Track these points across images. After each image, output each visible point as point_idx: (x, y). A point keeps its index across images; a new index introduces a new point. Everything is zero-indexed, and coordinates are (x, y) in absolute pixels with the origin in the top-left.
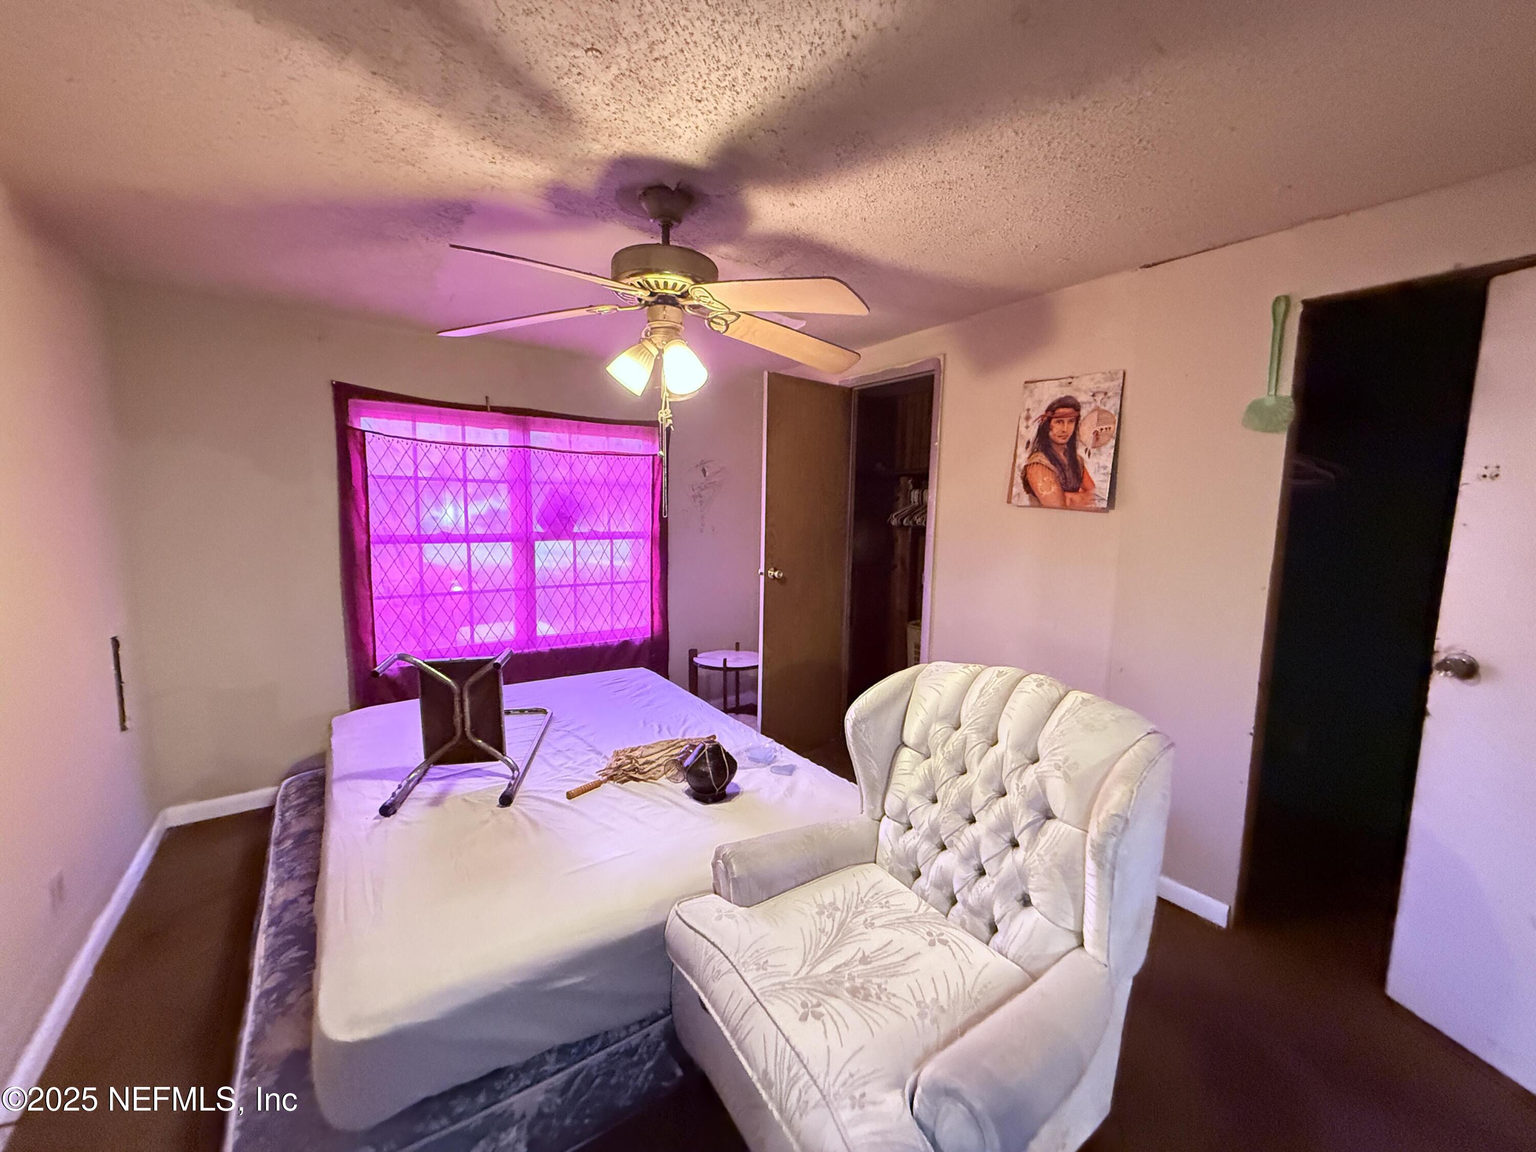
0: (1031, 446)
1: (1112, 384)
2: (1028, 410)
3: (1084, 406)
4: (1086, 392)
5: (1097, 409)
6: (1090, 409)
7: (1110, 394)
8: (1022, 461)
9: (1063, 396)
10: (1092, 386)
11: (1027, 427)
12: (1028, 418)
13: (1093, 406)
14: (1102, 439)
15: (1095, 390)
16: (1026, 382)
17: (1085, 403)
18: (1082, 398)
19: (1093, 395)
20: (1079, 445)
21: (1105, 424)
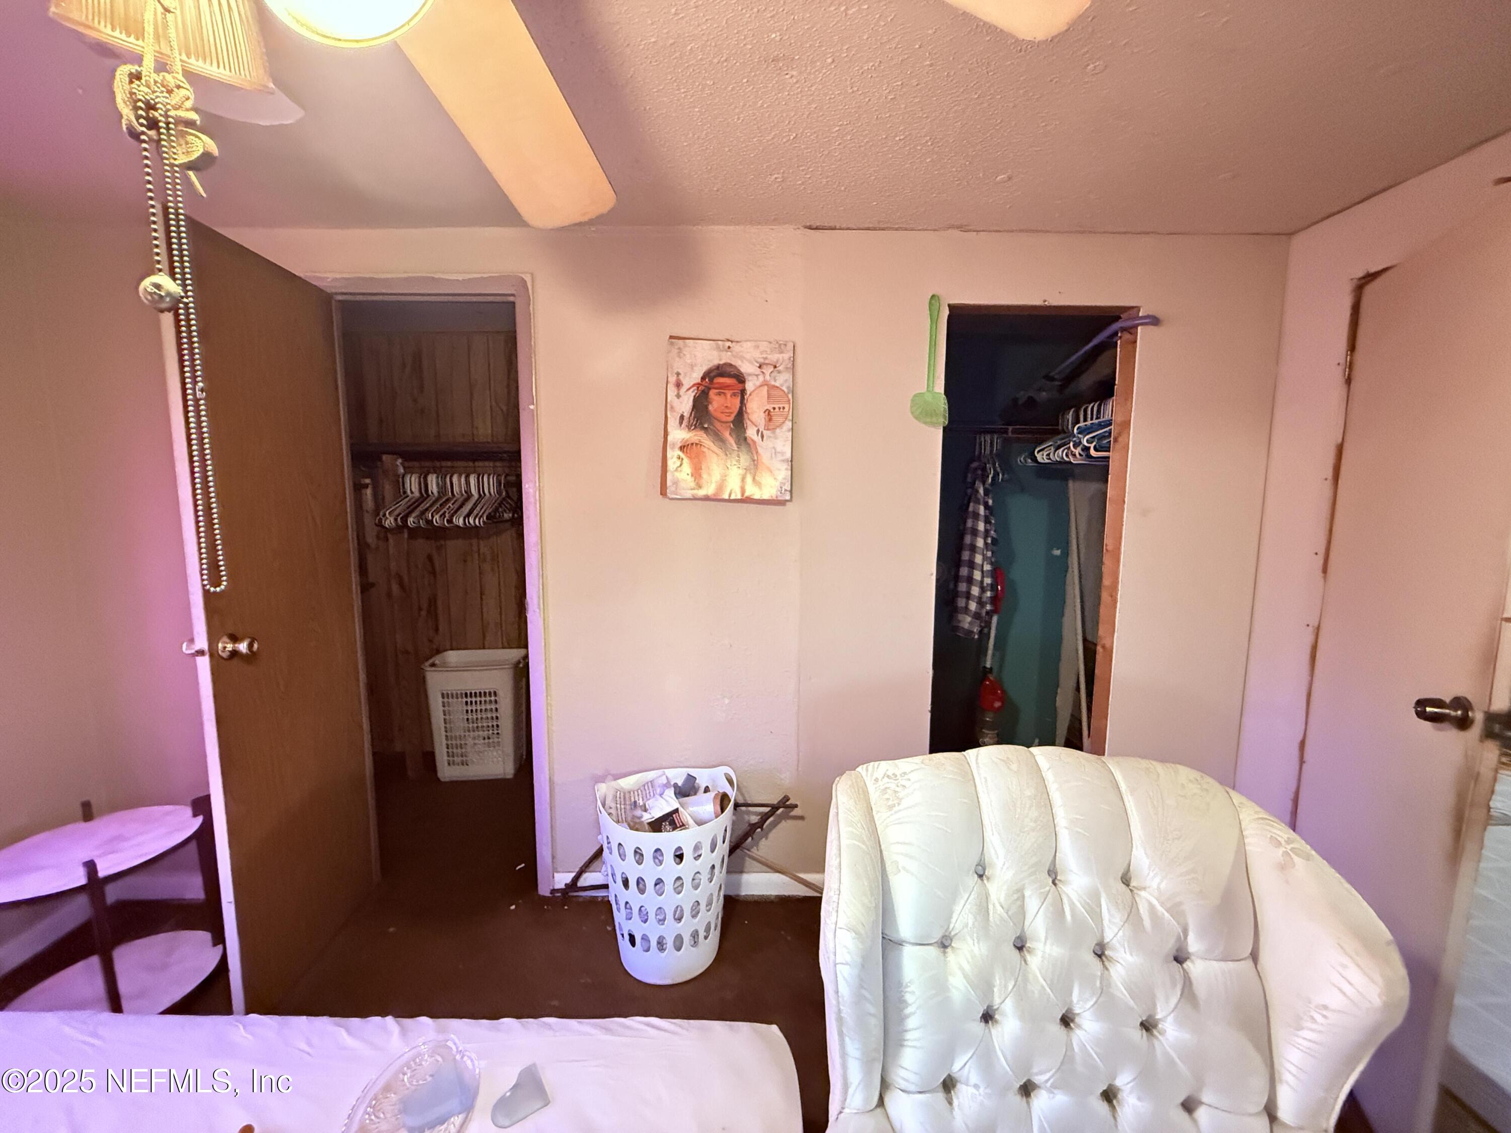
0: (685, 422)
1: (780, 356)
2: (678, 374)
4: (750, 362)
5: (765, 384)
6: (758, 383)
7: (780, 368)
8: (677, 440)
9: (721, 362)
10: (758, 356)
11: (678, 396)
12: (679, 385)
13: (761, 378)
14: (777, 419)
15: (762, 361)
16: (671, 337)
19: (760, 367)
20: (748, 423)
21: (774, 403)
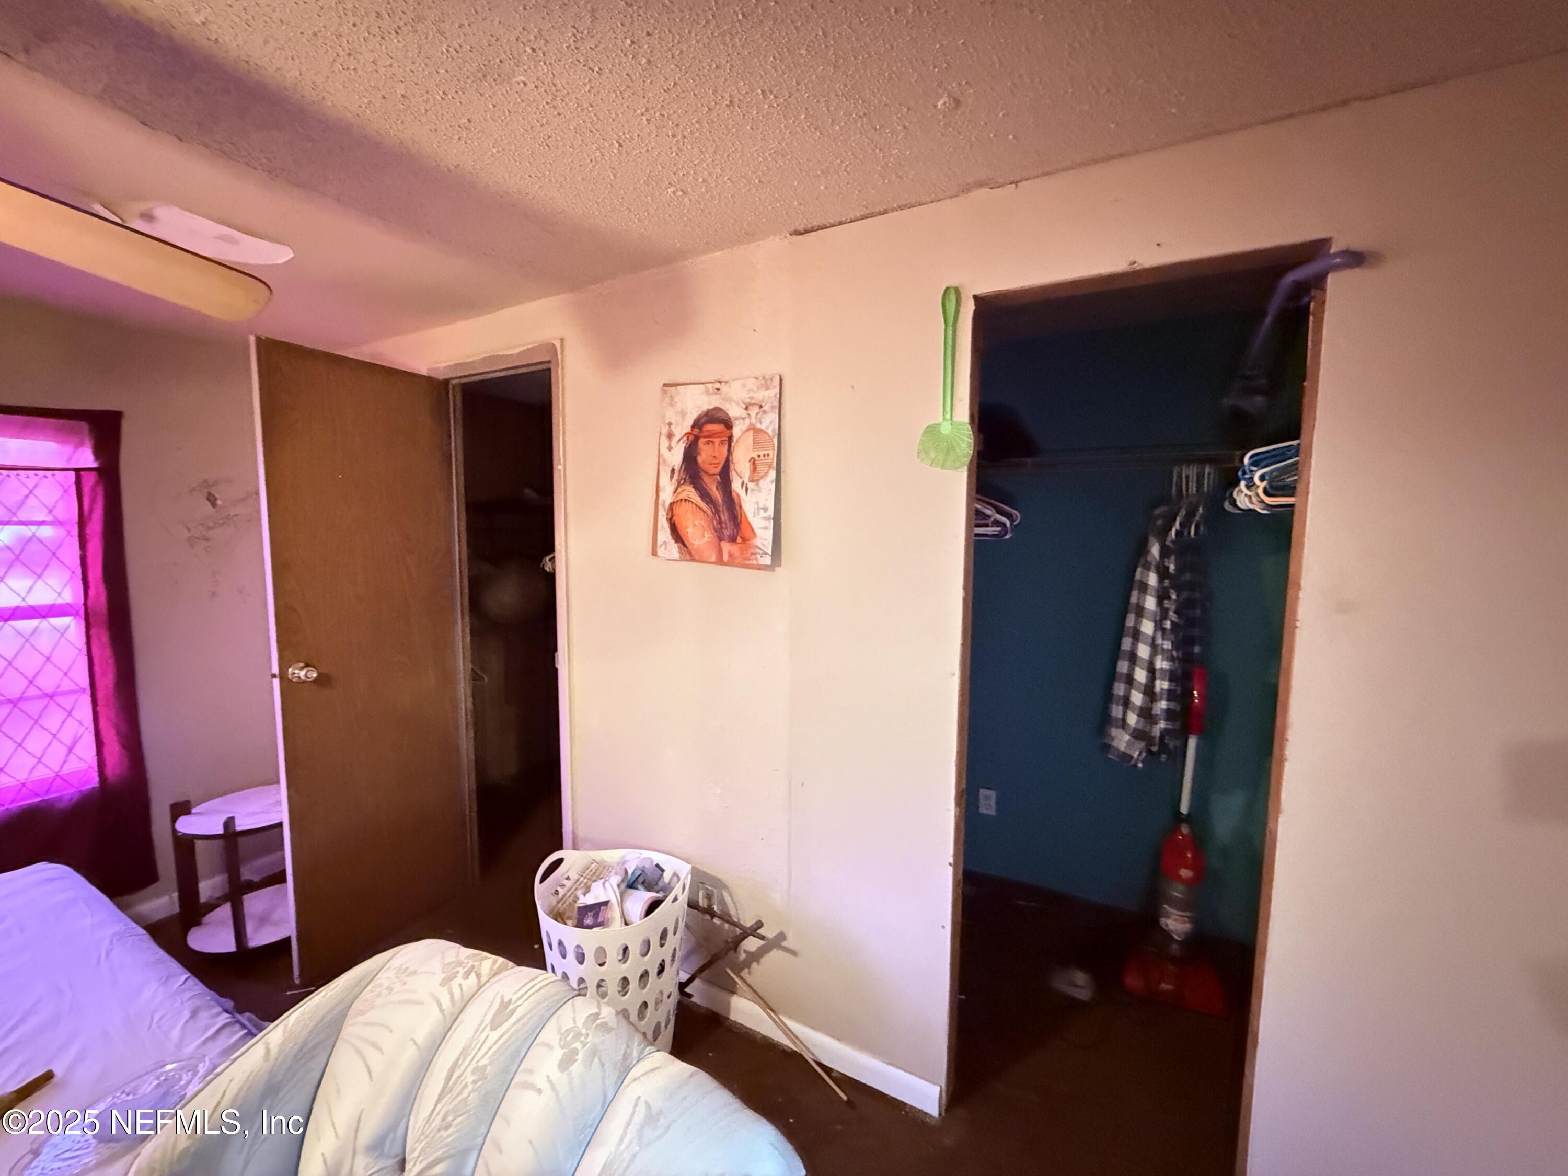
0: (676, 476)
1: (766, 394)
2: (670, 424)
3: (737, 422)
4: (738, 404)
5: (752, 428)
7: (765, 408)
8: (667, 496)
11: (670, 448)
12: (670, 436)
13: (747, 422)
14: (761, 469)
15: (748, 401)
16: (665, 385)
17: (737, 419)
18: (734, 411)
19: (746, 408)
20: (733, 475)
21: (763, 448)
